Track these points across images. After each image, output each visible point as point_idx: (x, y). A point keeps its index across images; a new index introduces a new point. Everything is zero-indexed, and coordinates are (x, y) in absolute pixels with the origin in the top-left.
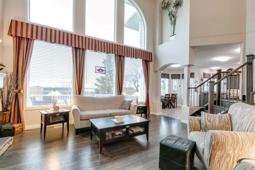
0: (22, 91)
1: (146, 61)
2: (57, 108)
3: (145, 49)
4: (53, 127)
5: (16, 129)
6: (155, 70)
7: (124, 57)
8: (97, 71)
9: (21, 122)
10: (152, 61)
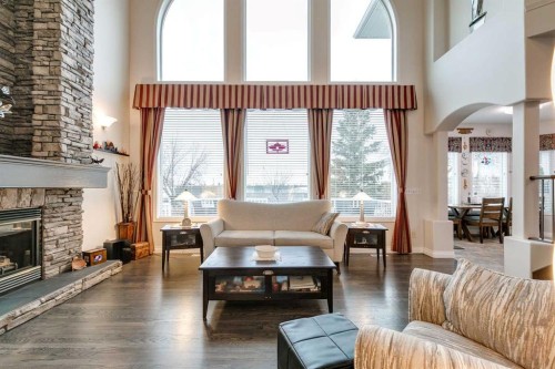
0: (150, 192)
1: (394, 110)
2: (186, 221)
3: (395, 80)
4: (190, 254)
5: (138, 251)
6: (428, 132)
7: (329, 110)
8: (270, 150)
9: (146, 240)
10: (414, 108)
